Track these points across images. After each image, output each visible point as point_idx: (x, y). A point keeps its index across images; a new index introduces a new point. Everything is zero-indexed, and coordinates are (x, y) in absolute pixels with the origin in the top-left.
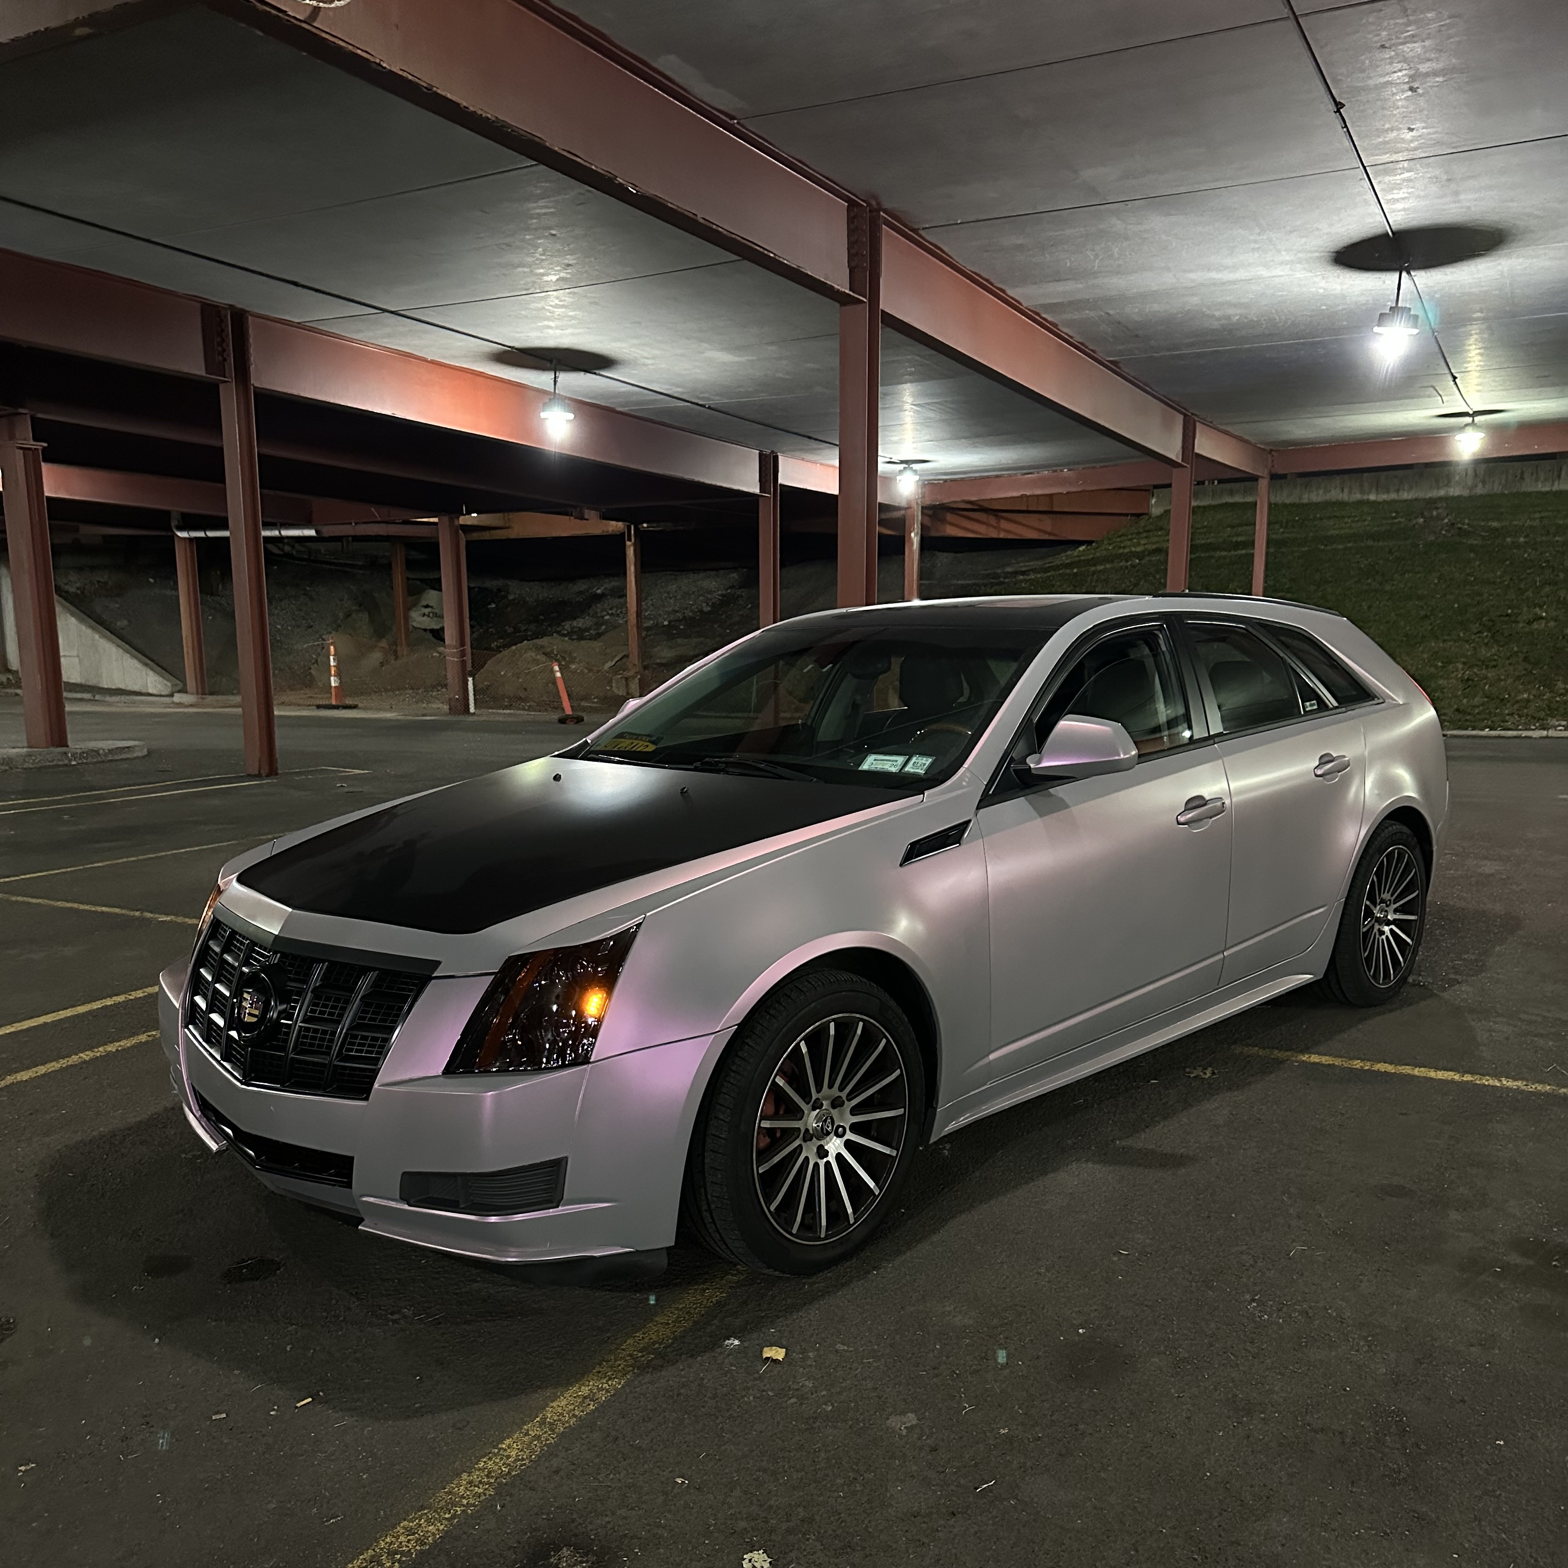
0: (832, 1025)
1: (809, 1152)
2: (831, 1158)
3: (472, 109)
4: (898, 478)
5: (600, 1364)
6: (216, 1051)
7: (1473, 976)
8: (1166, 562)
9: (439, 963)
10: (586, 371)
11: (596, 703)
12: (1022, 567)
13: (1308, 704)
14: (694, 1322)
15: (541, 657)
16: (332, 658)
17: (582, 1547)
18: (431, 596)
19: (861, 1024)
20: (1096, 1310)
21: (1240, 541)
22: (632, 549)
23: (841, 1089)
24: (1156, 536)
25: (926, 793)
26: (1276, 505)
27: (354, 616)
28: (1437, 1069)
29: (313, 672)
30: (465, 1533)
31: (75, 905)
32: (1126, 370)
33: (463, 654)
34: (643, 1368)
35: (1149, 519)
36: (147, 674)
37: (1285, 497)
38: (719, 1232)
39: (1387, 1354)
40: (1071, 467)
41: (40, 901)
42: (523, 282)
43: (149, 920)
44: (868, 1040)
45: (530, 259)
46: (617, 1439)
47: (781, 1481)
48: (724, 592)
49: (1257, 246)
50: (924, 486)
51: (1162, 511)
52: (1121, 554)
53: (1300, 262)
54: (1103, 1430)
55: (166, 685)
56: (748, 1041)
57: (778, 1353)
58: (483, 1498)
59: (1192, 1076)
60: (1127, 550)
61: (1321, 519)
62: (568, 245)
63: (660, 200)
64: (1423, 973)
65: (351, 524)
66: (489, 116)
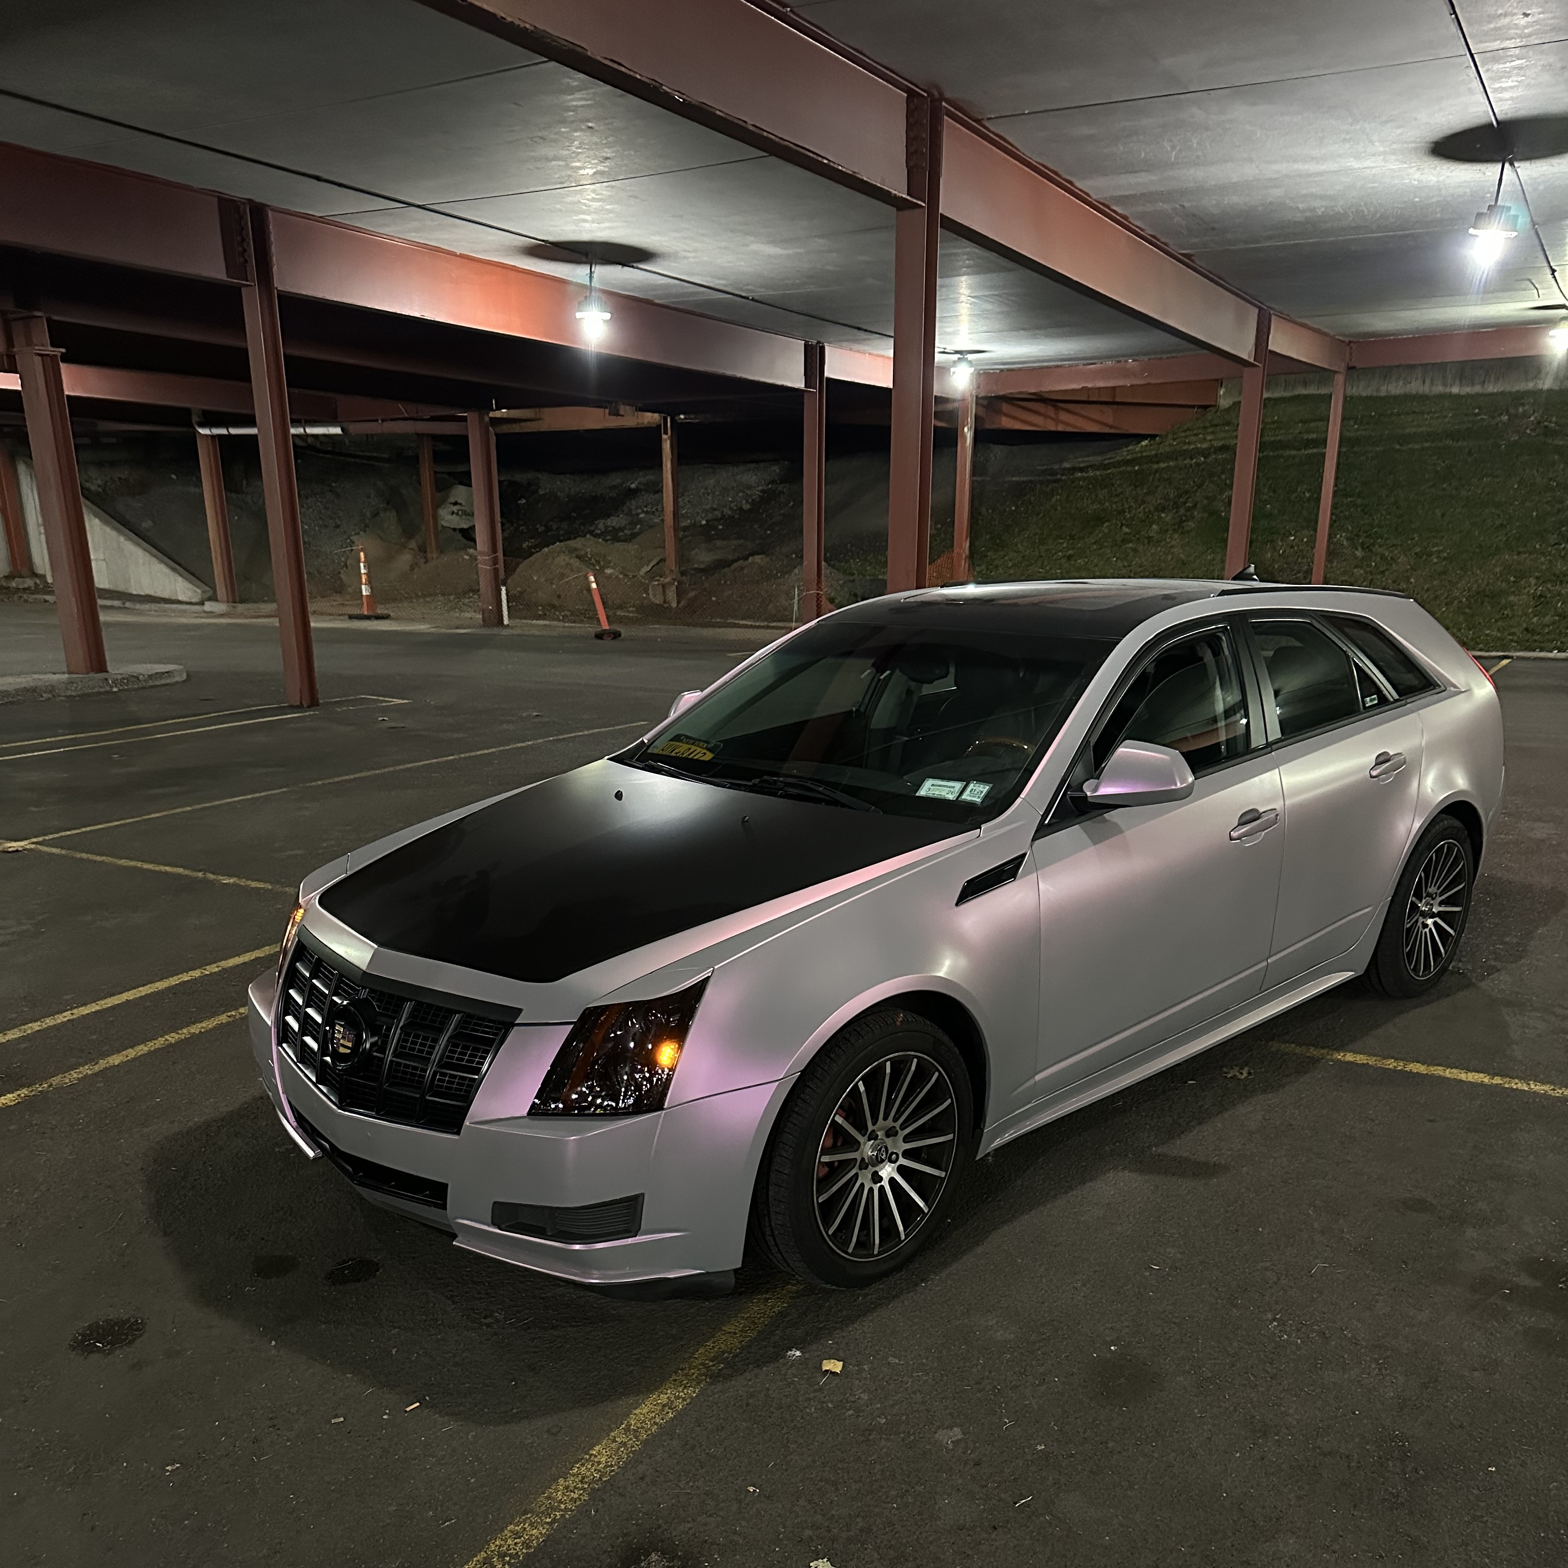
0: (888, 1064)
1: (865, 1178)
2: (885, 1183)
3: (509, 19)
4: (952, 370)
5: (676, 1373)
6: (311, 1072)
7: (1512, 962)
8: (1233, 461)
9: (520, 1010)
10: (624, 265)
11: (632, 612)
12: (1079, 463)
13: (1368, 699)
14: (759, 1332)
15: (576, 563)
16: (362, 565)
17: (668, 1552)
18: (459, 493)
19: (915, 1060)
20: (1127, 1327)
21: (1312, 439)
22: (668, 442)
23: (895, 1120)
24: (1224, 431)
25: (983, 827)
26: (1351, 398)
27: (382, 514)
28: (1468, 1070)
29: (342, 576)
30: (565, 1537)
31: (139, 864)
32: (1200, 263)
33: (495, 561)
34: (715, 1377)
35: (1216, 411)
36: (175, 580)
37: (1362, 390)
38: (781, 1253)
39: (1396, 1378)
40: (1136, 358)
41: (104, 858)
42: (557, 176)
43: (213, 883)
44: (922, 1074)
45: (566, 153)
46: (694, 1447)
47: (841, 1492)
48: (765, 488)
49: (1348, 137)
50: (979, 374)
51: (1231, 403)
52: (1185, 451)
53: (1394, 152)
54: (1131, 1448)
55: (195, 592)
56: (810, 1084)
57: (835, 1366)
58: (578, 1503)
59: (1229, 1076)
60: (1192, 447)
61: (1398, 415)
62: (606, 138)
63: (709, 108)
64: (1463, 959)
65: (377, 421)
66: (528, 26)
